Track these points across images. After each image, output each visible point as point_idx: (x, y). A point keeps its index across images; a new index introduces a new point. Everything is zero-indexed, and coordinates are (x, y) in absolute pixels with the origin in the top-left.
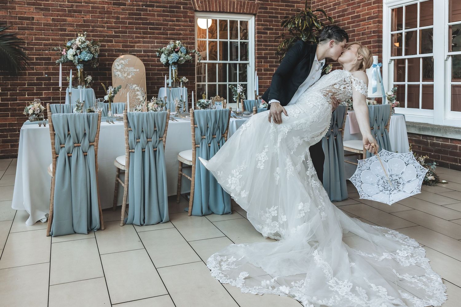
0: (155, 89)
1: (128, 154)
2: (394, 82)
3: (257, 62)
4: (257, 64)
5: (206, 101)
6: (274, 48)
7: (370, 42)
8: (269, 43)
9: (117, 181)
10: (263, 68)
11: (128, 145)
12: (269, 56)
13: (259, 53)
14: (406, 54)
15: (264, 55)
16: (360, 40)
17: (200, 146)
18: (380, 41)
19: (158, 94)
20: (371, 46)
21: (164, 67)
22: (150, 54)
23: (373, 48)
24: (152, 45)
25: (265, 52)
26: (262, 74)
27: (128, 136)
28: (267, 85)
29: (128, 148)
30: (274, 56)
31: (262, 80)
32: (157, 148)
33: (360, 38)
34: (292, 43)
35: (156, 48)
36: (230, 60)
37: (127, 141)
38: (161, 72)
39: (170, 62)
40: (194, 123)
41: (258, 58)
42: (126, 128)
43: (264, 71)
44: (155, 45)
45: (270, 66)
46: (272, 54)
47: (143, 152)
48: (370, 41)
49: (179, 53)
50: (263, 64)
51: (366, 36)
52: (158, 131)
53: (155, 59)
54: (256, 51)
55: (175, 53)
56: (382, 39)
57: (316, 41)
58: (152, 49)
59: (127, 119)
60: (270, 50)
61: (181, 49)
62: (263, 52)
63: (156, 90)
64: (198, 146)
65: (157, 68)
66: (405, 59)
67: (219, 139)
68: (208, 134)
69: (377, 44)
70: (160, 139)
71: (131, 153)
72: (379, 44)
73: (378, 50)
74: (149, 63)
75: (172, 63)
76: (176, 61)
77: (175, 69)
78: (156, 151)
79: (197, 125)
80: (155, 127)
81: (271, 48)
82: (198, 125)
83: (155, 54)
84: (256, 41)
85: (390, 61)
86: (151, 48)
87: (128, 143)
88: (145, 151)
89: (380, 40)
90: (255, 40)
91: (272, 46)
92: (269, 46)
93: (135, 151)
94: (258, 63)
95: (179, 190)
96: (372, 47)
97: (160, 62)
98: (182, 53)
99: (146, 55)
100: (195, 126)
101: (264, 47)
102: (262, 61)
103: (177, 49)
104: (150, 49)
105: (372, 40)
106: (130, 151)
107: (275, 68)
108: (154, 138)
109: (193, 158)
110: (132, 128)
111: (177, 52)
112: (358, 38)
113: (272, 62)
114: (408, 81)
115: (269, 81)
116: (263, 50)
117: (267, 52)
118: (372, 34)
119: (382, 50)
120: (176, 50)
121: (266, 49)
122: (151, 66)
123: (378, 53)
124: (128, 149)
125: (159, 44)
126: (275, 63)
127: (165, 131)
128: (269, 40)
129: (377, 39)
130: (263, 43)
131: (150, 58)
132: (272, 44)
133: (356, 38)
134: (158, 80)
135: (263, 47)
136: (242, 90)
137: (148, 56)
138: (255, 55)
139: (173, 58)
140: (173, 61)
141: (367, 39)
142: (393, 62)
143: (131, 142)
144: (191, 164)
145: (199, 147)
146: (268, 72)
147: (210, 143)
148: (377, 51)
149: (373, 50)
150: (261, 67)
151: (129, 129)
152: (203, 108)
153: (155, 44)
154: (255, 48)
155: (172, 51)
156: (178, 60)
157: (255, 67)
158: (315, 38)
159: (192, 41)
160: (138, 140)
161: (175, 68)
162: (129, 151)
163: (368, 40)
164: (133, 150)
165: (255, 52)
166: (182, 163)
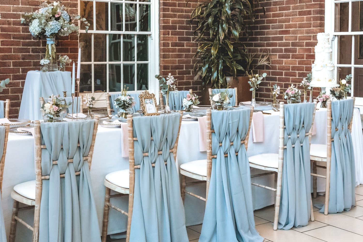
0: (19, 73)
1: (40, 182)
2: (338, 64)
3: (162, 33)
4: (162, 36)
5: (128, 99)
6: (184, 14)
7: (309, 13)
8: (178, 7)
9: (16, 220)
10: (170, 42)
11: (40, 170)
12: (178, 25)
13: (165, 21)
14: (352, 30)
15: (172, 23)
16: (297, 9)
17: (140, 166)
18: (322, 12)
19: (25, 79)
20: (311, 17)
21: (32, 40)
22: (12, 19)
23: (314, 20)
24: (15, 6)
25: (173, 19)
26: (169, 51)
27: (40, 156)
28: (175, 66)
29: (40, 174)
30: (185, 25)
31: (169, 59)
32: (80, 171)
33: (297, 6)
34: (212, 10)
35: (21, 11)
36: (126, 30)
37: (39, 163)
38: (29, 47)
39: (48, 34)
40: (134, 135)
41: (164, 28)
42: (39, 146)
43: (171, 46)
44: (19, 7)
45: (180, 39)
46: (182, 22)
47: (62, 178)
48: (310, 11)
49: (61, 20)
50: (170, 36)
51: (305, 4)
52: (82, 147)
53: (19, 28)
54: (161, 19)
55: (55, 21)
56: (324, 9)
57: (243, 8)
58: (15, 13)
59: (40, 132)
60: (180, 16)
61: (62, 15)
62: (171, 19)
63: (21, 74)
64: (138, 166)
65: (22, 40)
66: (351, 36)
67: (165, 155)
68: (153, 151)
69: (319, 15)
70: (85, 158)
71: (44, 181)
72: (321, 15)
73: (320, 23)
74: (11, 34)
75: (50, 35)
76: (56, 32)
77: (52, 44)
78: (79, 175)
79: (136, 137)
80: (79, 142)
81: (181, 14)
82: (138, 138)
83: (19, 20)
84: (162, 5)
85: (333, 38)
86: (13, 11)
87: (40, 167)
88: (64, 177)
89: (322, 10)
90: (160, 3)
91: (182, 11)
92: (178, 11)
93: (51, 177)
94: (164, 35)
95: (105, 228)
96: (312, 19)
97: (29, 32)
98: (64, 21)
99: (5, 21)
100: (135, 139)
101: (172, 13)
102: (169, 31)
103: (58, 14)
104: (11, 12)
105: (312, 9)
106: (43, 177)
107: (185, 42)
108: (76, 158)
109: (130, 184)
110: (47, 145)
111: (57, 19)
112: (294, 6)
113: (182, 33)
114: (355, 64)
115: (178, 60)
116: (171, 16)
117: (175, 19)
118: (313, 3)
119: (324, 23)
120: (57, 16)
121: (175, 16)
122: (14, 38)
123: (320, 27)
124: (40, 176)
125: (26, 5)
126: (186, 35)
127: (92, 147)
128: (179, 4)
129: (319, 9)
130: (170, 8)
131: (12, 26)
132: (181, 9)
133: (291, 5)
134: (23, 59)
135: (170, 13)
136: (172, 82)
137: (9, 23)
138: (159, 23)
139: (53, 27)
140: (53, 32)
141: (306, 9)
142: (337, 38)
143: (45, 165)
144: (127, 192)
145: (140, 169)
146: (177, 48)
147: (154, 163)
148: (318, 24)
149: (313, 23)
150: (168, 40)
151: (42, 147)
152: (123, 109)
153: (19, 5)
154: (159, 13)
155: (50, 18)
156: (60, 31)
157: (160, 40)
158: (242, 4)
159: (73, 2)
160: (54, 162)
161: (52, 42)
162: (41, 178)
163: (308, 10)
164: (47, 177)
165: (159, 19)
166: (109, 191)
